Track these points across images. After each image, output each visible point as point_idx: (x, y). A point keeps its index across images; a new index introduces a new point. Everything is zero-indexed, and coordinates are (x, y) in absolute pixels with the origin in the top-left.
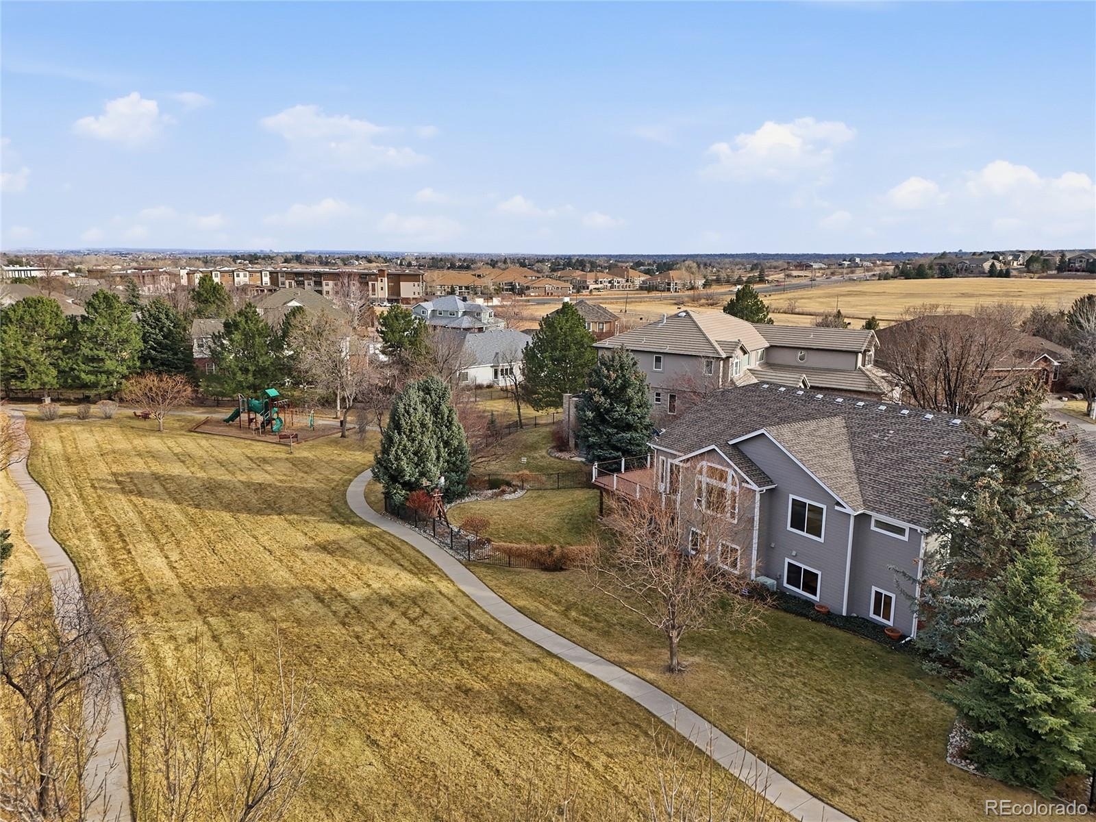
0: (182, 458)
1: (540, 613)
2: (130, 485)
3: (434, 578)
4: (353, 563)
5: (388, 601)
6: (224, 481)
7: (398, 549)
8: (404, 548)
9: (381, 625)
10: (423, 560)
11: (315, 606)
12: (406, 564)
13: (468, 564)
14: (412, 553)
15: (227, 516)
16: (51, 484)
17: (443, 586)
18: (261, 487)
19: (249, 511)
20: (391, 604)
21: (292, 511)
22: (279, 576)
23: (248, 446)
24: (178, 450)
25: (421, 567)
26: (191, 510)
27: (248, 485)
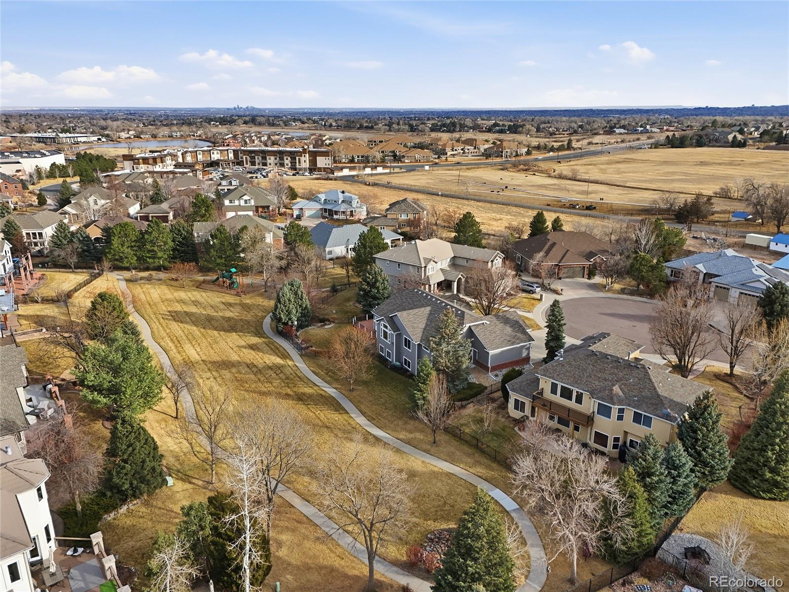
0: (196, 303)
1: (319, 373)
2: (176, 317)
3: (288, 361)
4: (261, 354)
5: (270, 368)
6: (213, 316)
7: (278, 349)
8: (281, 349)
9: (267, 376)
10: (286, 354)
11: (246, 369)
12: (280, 355)
13: (301, 356)
14: (282, 350)
15: (216, 333)
16: (147, 318)
17: (290, 363)
18: (229, 319)
19: (225, 331)
20: (272, 369)
21: (241, 331)
22: (235, 357)
23: (223, 297)
24: (193, 299)
25: (285, 356)
26: (202, 330)
27: (224, 318)
